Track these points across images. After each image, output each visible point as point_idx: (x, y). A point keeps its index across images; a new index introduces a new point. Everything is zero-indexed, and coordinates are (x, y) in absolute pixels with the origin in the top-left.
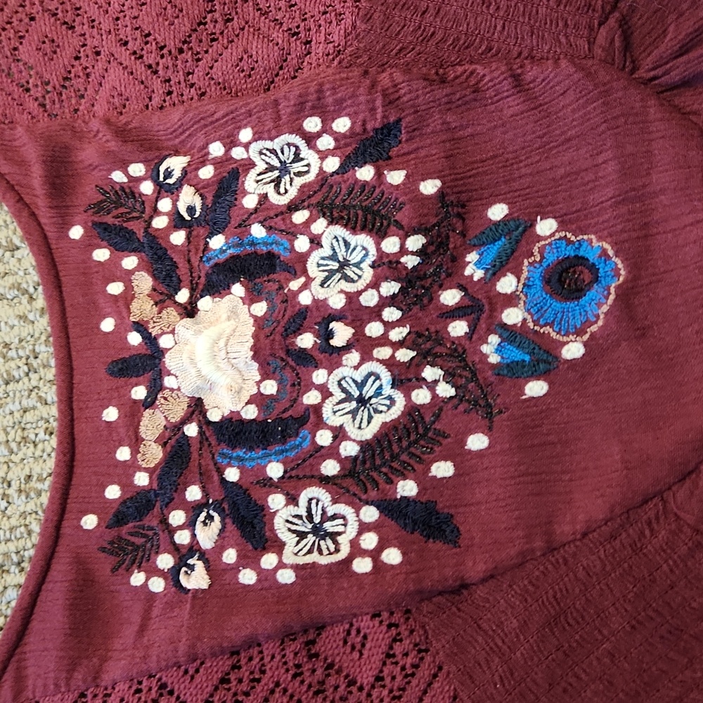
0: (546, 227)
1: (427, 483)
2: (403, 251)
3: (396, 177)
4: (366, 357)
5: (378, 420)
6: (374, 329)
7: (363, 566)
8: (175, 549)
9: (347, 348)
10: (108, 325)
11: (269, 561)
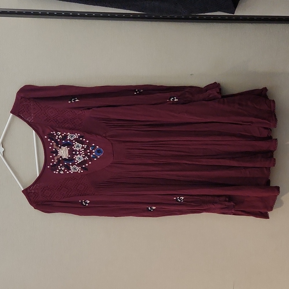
0: (97, 147)
1: (85, 166)
2: (85, 146)
3: (84, 140)
4: (80, 155)
5: (81, 160)
6: (81, 153)
7: (79, 172)
8: (59, 170)
9: (78, 154)
10: (50, 148)
11: (70, 171)
